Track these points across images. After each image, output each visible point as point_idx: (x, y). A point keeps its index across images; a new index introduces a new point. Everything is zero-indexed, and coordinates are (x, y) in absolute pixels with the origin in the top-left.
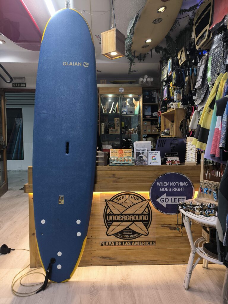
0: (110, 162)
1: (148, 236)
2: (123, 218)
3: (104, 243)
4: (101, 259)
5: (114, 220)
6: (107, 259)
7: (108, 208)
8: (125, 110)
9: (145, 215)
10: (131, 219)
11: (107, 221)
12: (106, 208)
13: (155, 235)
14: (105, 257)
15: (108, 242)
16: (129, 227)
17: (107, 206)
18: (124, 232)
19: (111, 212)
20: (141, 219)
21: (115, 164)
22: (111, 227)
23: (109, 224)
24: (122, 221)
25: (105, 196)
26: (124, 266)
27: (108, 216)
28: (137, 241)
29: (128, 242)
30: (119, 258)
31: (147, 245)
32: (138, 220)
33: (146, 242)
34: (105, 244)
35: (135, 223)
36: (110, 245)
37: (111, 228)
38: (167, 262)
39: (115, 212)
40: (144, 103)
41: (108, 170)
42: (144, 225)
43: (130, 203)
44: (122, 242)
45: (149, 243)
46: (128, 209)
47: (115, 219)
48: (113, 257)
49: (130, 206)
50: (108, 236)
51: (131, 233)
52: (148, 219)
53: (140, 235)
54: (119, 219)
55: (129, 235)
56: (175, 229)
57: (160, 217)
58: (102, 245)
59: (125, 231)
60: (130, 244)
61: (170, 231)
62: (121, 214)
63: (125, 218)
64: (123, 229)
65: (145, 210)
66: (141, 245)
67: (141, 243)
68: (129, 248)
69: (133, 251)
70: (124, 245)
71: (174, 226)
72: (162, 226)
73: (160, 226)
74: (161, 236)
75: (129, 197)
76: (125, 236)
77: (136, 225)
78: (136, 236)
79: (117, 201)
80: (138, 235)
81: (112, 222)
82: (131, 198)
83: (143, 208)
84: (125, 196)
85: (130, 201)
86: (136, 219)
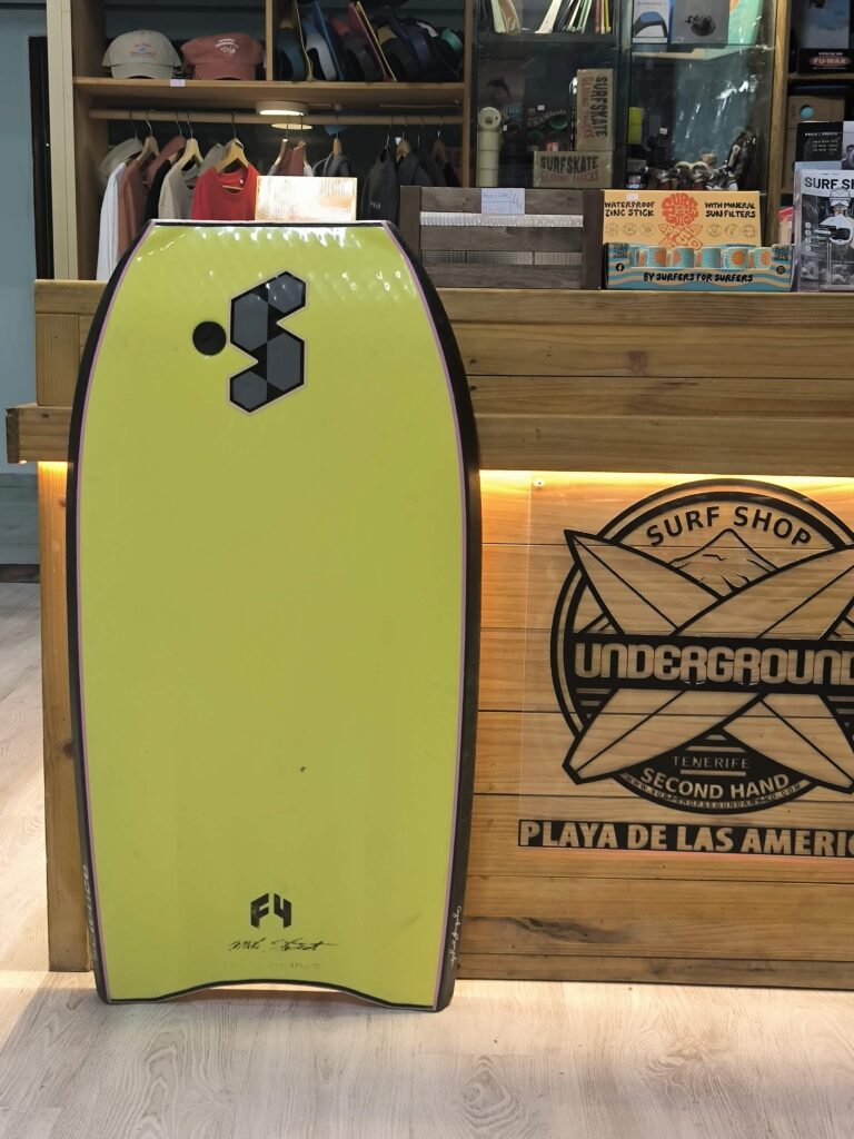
0: (612, 264)
2: (686, 664)
3: (548, 828)
4: (524, 932)
5: (622, 673)
6: (565, 938)
7: (587, 593)
9: (843, 647)
10: (747, 672)
11: (574, 681)
12: (571, 593)
14: (554, 925)
15: (577, 824)
16: (729, 728)
17: (578, 576)
18: (690, 762)
19: (605, 621)
20: (818, 679)
22: (599, 721)
23: (584, 700)
24: (679, 686)
25: (565, 503)
26: (676, 989)
27: (580, 650)
28: (776, 824)
29: (714, 830)
30: (651, 936)
31: (849, 855)
32: (793, 677)
33: (842, 836)
34: (556, 835)
36: (589, 841)
37: (600, 733)
39: (634, 619)
42: (836, 716)
43: (743, 558)
44: (671, 831)
46: (726, 604)
47: (633, 666)
48: (608, 926)
49: (739, 582)
50: (578, 780)
51: (738, 768)
53: (799, 783)
54: (659, 673)
55: (726, 782)
58: (536, 841)
59: (699, 755)
60: (729, 843)
62: (678, 639)
63: (699, 664)
64: (684, 740)
66: (808, 851)
67: (808, 842)
68: (720, 873)
69: (746, 888)
70: (690, 847)
75: (740, 521)
76: (698, 785)
77: (777, 716)
78: (776, 790)
79: (654, 545)
80: (791, 784)
81: (605, 691)
82: (754, 525)
83: (838, 596)
84: (713, 513)
85: (742, 546)
86: (781, 676)
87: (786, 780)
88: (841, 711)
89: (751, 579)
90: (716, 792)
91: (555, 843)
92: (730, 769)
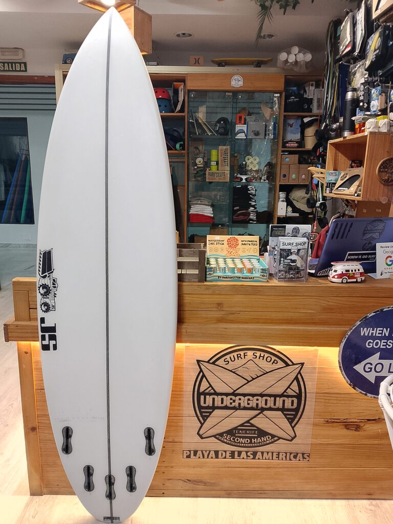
0: (208, 273)
1: (294, 441)
2: (237, 402)
3: (192, 452)
4: (185, 483)
5: (216, 405)
6: (198, 485)
7: (204, 379)
10: (257, 404)
11: (200, 407)
12: (199, 380)
13: (310, 441)
14: (195, 481)
15: (202, 451)
16: (251, 421)
17: (201, 374)
18: (239, 432)
19: (210, 388)
20: (281, 406)
22: (209, 419)
23: (204, 413)
24: (235, 408)
25: (196, 351)
26: (235, 499)
27: (202, 397)
28: (266, 451)
29: (247, 452)
30: (226, 484)
31: (290, 460)
32: (272, 406)
33: (288, 454)
34: (195, 454)
35: (265, 412)
36: (206, 456)
37: (209, 423)
38: (331, 493)
41: (207, 292)
42: (286, 418)
43: (256, 369)
44: (233, 453)
45: (295, 457)
46: (250, 383)
47: (220, 402)
48: (212, 481)
49: (255, 376)
50: (202, 438)
51: (254, 434)
52: (295, 405)
54: (229, 405)
55: (251, 438)
56: (358, 428)
58: (189, 457)
59: (242, 429)
60: (252, 457)
61: (345, 432)
62: (234, 394)
63: (241, 402)
64: (236, 425)
65: (291, 387)
66: (277, 459)
67: (277, 456)
69: (257, 470)
70: (239, 458)
71: (356, 422)
72: (327, 421)
73: (324, 422)
74: (323, 443)
75: (255, 357)
76: (241, 439)
77: (267, 417)
78: (267, 440)
79: (226, 364)
80: (272, 439)
81: (211, 410)
82: (259, 358)
83: (288, 381)
84: (246, 354)
85: (255, 364)
86: (268, 406)
87: (270, 438)
88: (288, 416)
89: (258, 375)
90: (247, 441)
91: (195, 457)
92: (252, 434)
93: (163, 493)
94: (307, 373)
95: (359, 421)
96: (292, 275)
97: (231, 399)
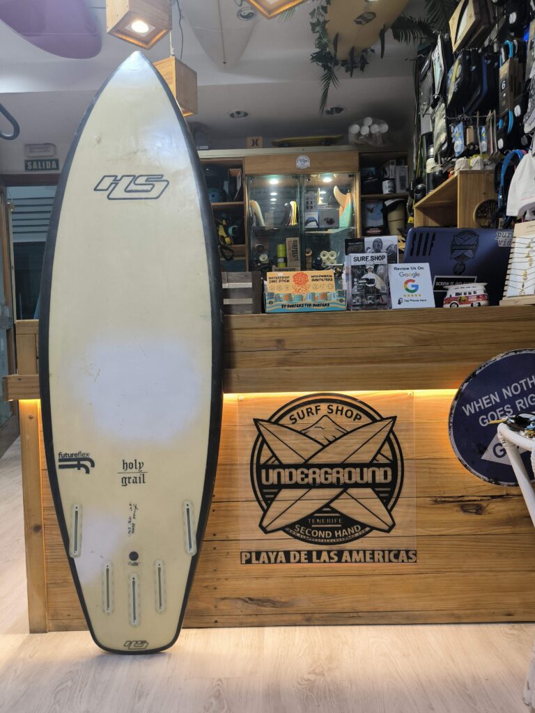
0: (267, 301)
1: (393, 532)
2: (311, 477)
3: (254, 554)
4: (246, 604)
5: (283, 481)
6: (265, 606)
7: (265, 446)
8: (315, 215)
9: (380, 466)
10: (338, 479)
11: (262, 486)
12: (258, 447)
13: (415, 531)
14: (259, 600)
15: (267, 552)
16: (333, 505)
17: (261, 439)
18: (316, 521)
19: (274, 459)
20: (370, 480)
21: (282, 305)
22: (274, 504)
23: (266, 495)
24: (309, 487)
25: (253, 407)
26: (317, 628)
27: (264, 472)
28: (357, 548)
29: (329, 552)
30: (304, 604)
31: (390, 561)
32: (359, 481)
33: (387, 553)
34: (258, 558)
35: (352, 491)
36: (273, 560)
37: (274, 510)
38: (452, 615)
39: (287, 457)
40: (363, 196)
41: (263, 325)
42: (379, 497)
43: (333, 428)
44: (309, 553)
45: (397, 556)
46: (326, 449)
47: (288, 479)
48: (284, 600)
49: (331, 439)
50: (266, 532)
51: (337, 523)
52: (390, 478)
53: (366, 529)
54: (299, 481)
55: (333, 530)
56: (479, 510)
57: (430, 473)
58: (249, 561)
59: (319, 517)
60: (336, 558)
61: (462, 516)
62: (306, 465)
63: (316, 476)
64: (312, 511)
65: (382, 452)
66: (372, 561)
67: (371, 556)
68: (334, 572)
69: (345, 579)
70: (318, 561)
71: (475, 500)
72: (436, 501)
73: (432, 502)
74: (434, 533)
75: (330, 411)
76: (320, 532)
77: (353, 498)
78: (355, 533)
79: (293, 423)
80: (361, 530)
81: (276, 491)
82: (336, 413)
83: (376, 443)
84: (318, 408)
85: (331, 422)
86: (353, 480)
87: (360, 528)
88: (381, 495)
89: (337, 437)
90: (329, 535)
91: (257, 562)
92: (334, 524)
93: (216, 622)
94: (401, 430)
95: (479, 498)
96: (370, 301)
97: (302, 473)
